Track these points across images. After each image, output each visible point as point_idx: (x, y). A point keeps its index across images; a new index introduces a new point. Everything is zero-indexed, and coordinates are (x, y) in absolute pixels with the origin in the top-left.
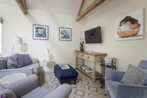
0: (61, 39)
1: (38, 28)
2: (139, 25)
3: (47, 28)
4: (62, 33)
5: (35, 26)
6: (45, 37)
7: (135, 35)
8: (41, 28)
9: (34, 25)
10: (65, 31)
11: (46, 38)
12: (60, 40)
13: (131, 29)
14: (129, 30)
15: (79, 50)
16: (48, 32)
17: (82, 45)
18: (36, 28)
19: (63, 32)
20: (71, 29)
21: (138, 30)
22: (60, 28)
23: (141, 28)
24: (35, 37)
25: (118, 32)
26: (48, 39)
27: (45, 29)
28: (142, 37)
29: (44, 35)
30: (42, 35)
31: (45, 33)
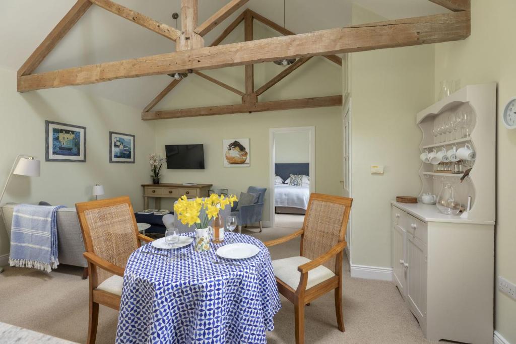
0: (114, 159)
1: (61, 131)
2: (246, 153)
3: (82, 131)
4: (116, 146)
5: (51, 127)
6: (78, 154)
7: (243, 162)
8: (67, 132)
9: (48, 123)
10: (121, 141)
11: (81, 157)
12: (111, 161)
13: (240, 156)
14: (238, 156)
15: (150, 182)
16: (85, 143)
17: (156, 172)
18: (55, 131)
19: (118, 143)
20: (134, 136)
21: (245, 158)
22: (111, 133)
23: (248, 156)
24: (51, 156)
25: (226, 157)
26: (84, 161)
27: (77, 135)
28: (248, 165)
29: (75, 150)
30: (70, 149)
31: (77, 144)
